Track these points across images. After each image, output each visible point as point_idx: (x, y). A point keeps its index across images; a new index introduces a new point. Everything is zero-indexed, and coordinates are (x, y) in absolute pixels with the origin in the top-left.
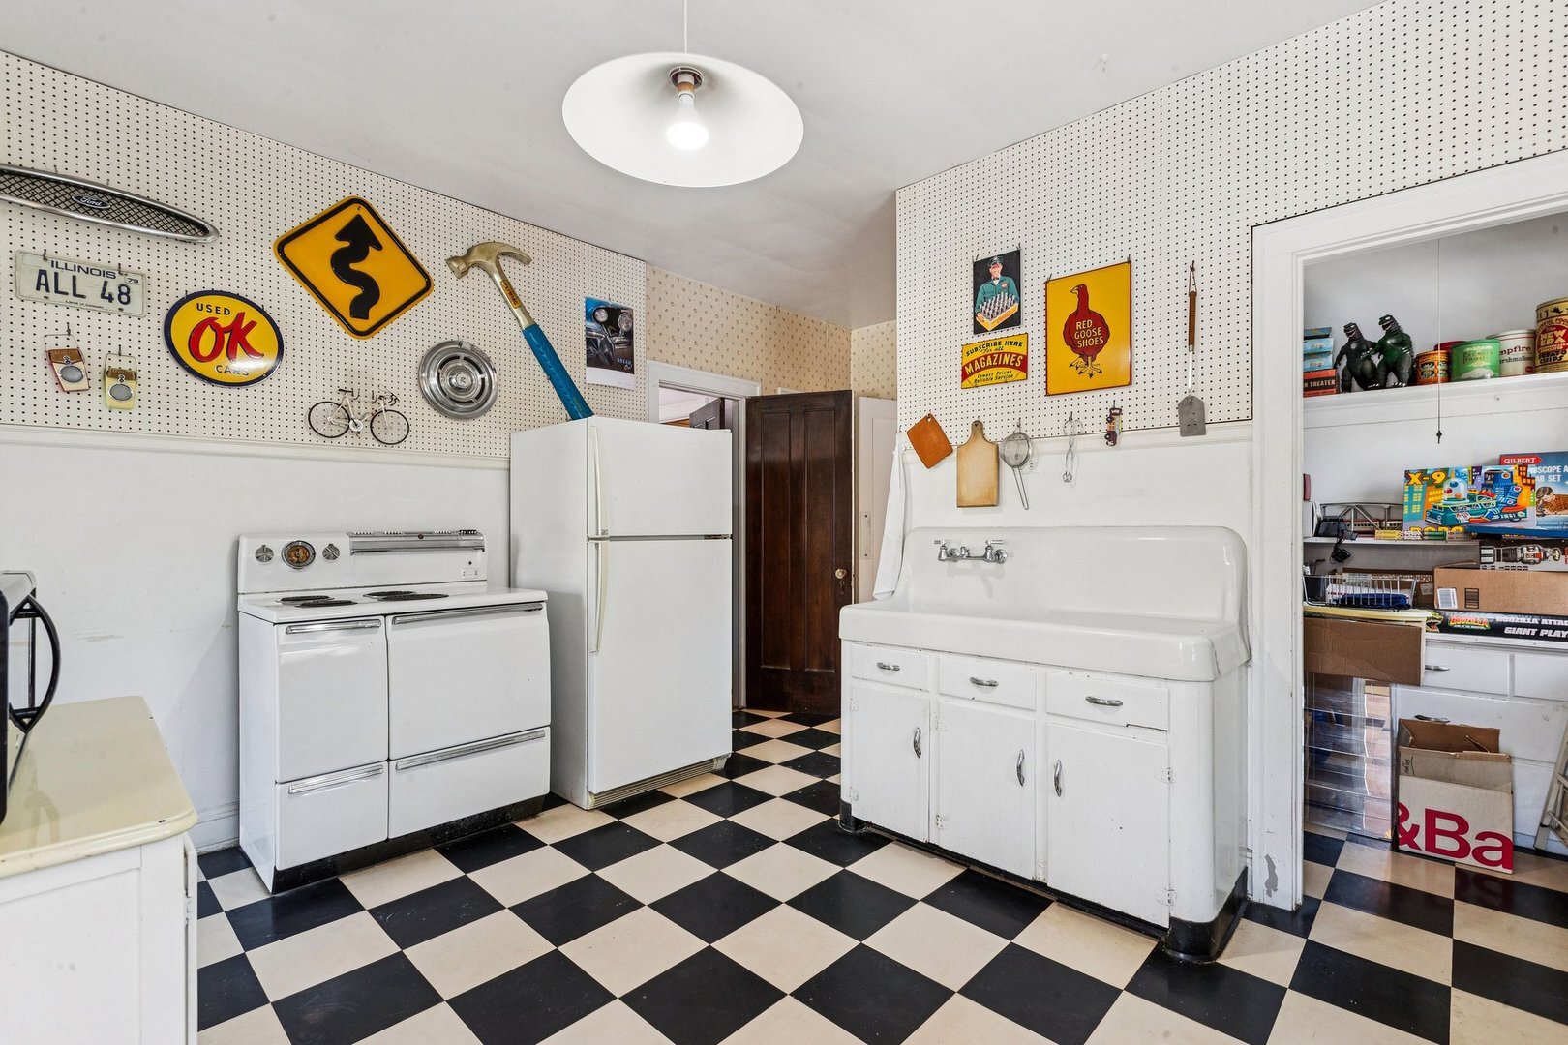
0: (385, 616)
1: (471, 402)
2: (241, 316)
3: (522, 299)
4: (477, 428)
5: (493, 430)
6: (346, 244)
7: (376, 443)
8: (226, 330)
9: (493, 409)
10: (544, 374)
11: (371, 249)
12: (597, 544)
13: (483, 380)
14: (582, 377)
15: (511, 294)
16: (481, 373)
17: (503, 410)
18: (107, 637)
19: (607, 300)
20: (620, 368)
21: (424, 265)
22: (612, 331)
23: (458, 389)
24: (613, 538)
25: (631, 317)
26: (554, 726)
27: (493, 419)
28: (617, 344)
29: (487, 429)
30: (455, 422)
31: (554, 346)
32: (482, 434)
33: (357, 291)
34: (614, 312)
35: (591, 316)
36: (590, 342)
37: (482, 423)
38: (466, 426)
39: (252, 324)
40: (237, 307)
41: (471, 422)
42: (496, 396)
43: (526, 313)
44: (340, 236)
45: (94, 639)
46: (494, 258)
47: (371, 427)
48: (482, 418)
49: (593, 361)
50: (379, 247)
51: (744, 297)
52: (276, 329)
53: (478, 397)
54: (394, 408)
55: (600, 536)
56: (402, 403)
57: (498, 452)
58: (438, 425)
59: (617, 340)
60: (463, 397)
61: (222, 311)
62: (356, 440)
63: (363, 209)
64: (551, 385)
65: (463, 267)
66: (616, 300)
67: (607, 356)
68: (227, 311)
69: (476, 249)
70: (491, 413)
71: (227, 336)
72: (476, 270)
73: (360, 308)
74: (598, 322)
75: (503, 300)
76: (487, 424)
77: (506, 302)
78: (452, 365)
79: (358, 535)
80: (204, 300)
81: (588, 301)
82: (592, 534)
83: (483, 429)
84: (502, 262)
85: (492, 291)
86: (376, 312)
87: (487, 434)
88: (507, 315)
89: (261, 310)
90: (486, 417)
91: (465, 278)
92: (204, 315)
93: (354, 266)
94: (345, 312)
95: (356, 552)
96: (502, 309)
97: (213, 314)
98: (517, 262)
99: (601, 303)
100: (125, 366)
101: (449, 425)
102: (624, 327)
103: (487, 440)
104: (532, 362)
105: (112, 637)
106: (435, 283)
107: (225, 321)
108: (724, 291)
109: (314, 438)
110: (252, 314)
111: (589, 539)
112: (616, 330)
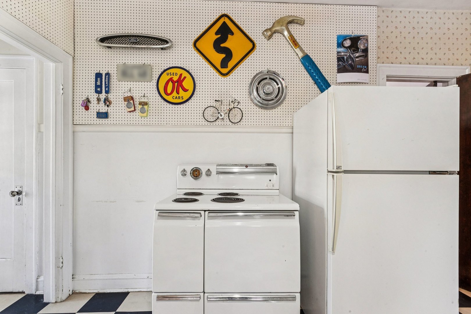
0: (205, 211)
1: (273, 100)
2: (181, 75)
3: (300, 44)
4: (276, 113)
5: (284, 113)
6: (219, 36)
7: (231, 123)
8: (176, 82)
9: (284, 102)
10: (313, 81)
11: (229, 35)
12: (333, 176)
13: (279, 88)
14: (334, 79)
15: (294, 42)
16: (278, 84)
17: (290, 102)
18: (141, 201)
19: (351, 34)
20: (359, 71)
21: (252, 37)
22: (354, 51)
23: (267, 94)
24: (346, 172)
25: (367, 40)
26: (302, 293)
27: (284, 107)
28: (357, 57)
29: (282, 113)
30: (266, 111)
31: (318, 66)
32: (279, 115)
33: (223, 56)
34: (355, 40)
35: (340, 45)
36: (340, 59)
37: (279, 110)
38: (271, 112)
39: (185, 78)
40: (180, 71)
41: (274, 110)
42: (285, 95)
43: (302, 50)
44: (217, 33)
45: (138, 201)
46: (285, 25)
47: (229, 116)
48: (279, 108)
49: (341, 70)
50: (232, 34)
51: (454, 11)
52: (193, 78)
53: (276, 97)
54: (239, 106)
55: (335, 170)
56: (241, 104)
57: (287, 124)
58: (258, 113)
59: (357, 55)
60: (269, 98)
61: (175, 74)
62: (223, 123)
63: (226, 18)
64: (316, 86)
65: (269, 33)
66: (357, 33)
67: (351, 65)
68: (176, 74)
69: (276, 23)
70: (284, 104)
71: (176, 84)
72: (277, 34)
73: (224, 63)
74: (345, 47)
75: (290, 46)
76: (282, 110)
77: (292, 47)
78: (262, 83)
79: (220, 165)
80: (169, 71)
81: (339, 37)
82: (331, 169)
83: (279, 113)
84: (290, 27)
85: (285, 43)
86: (231, 64)
87: (281, 115)
88: (293, 54)
89: (188, 72)
90: (281, 107)
91: (271, 40)
92: (169, 77)
93: (222, 45)
94: (219, 66)
95: (219, 173)
96: (290, 51)
97: (172, 76)
98: (298, 25)
99: (347, 36)
100: (146, 100)
101: (263, 112)
102: (362, 47)
103: (282, 118)
104: (306, 76)
105: (142, 201)
106: (257, 45)
107: (175, 78)
108: (437, 11)
109: (206, 123)
110: (185, 74)
111: (329, 172)
112: (357, 49)
